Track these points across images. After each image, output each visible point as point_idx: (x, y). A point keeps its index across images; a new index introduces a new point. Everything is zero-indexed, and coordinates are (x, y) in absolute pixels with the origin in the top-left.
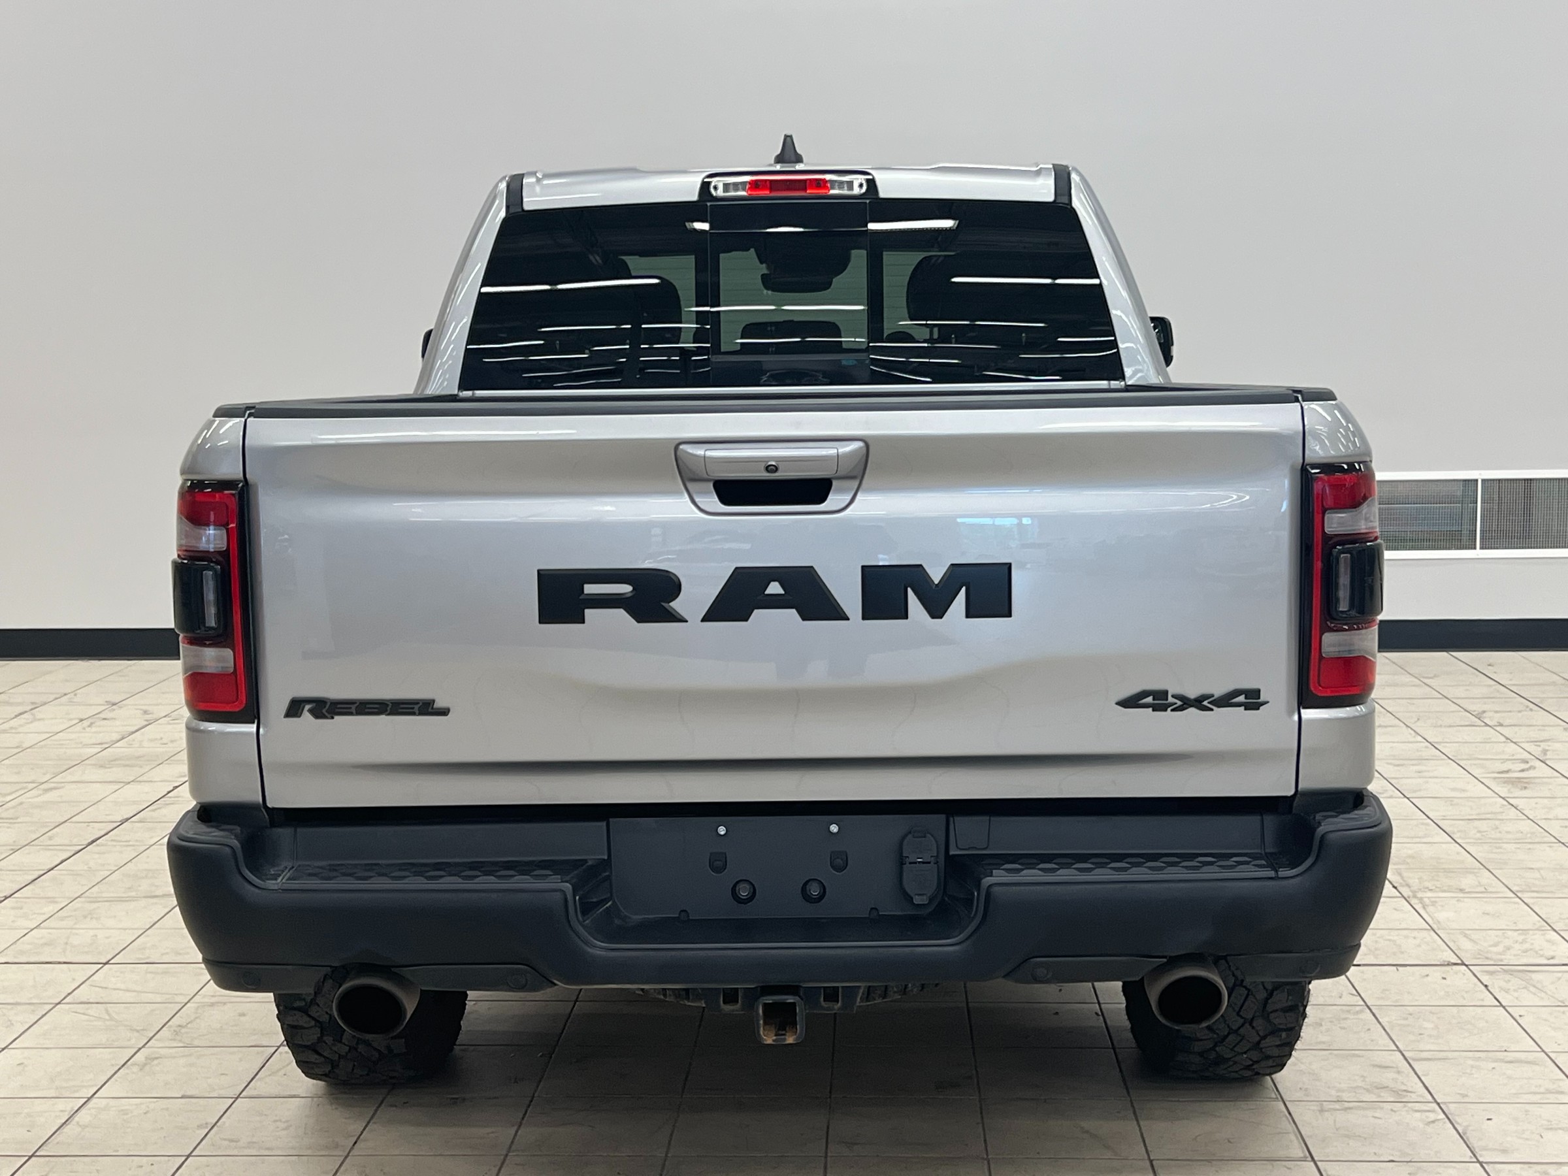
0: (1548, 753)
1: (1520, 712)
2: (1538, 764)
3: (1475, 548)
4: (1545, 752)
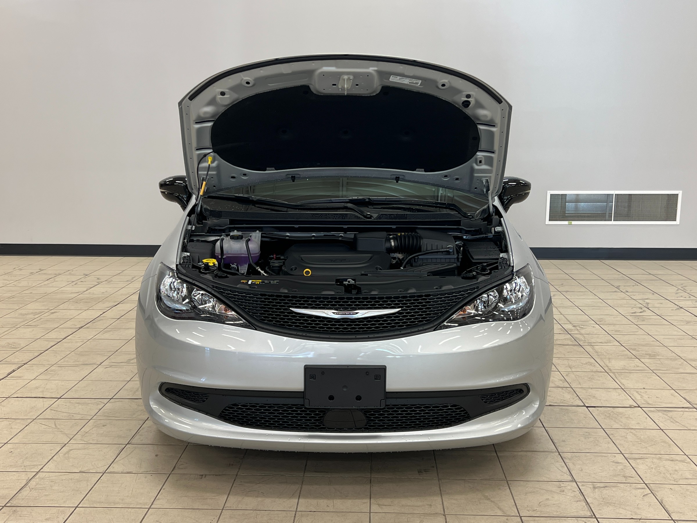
2: (646, 309)
3: (611, 221)
4: (647, 304)
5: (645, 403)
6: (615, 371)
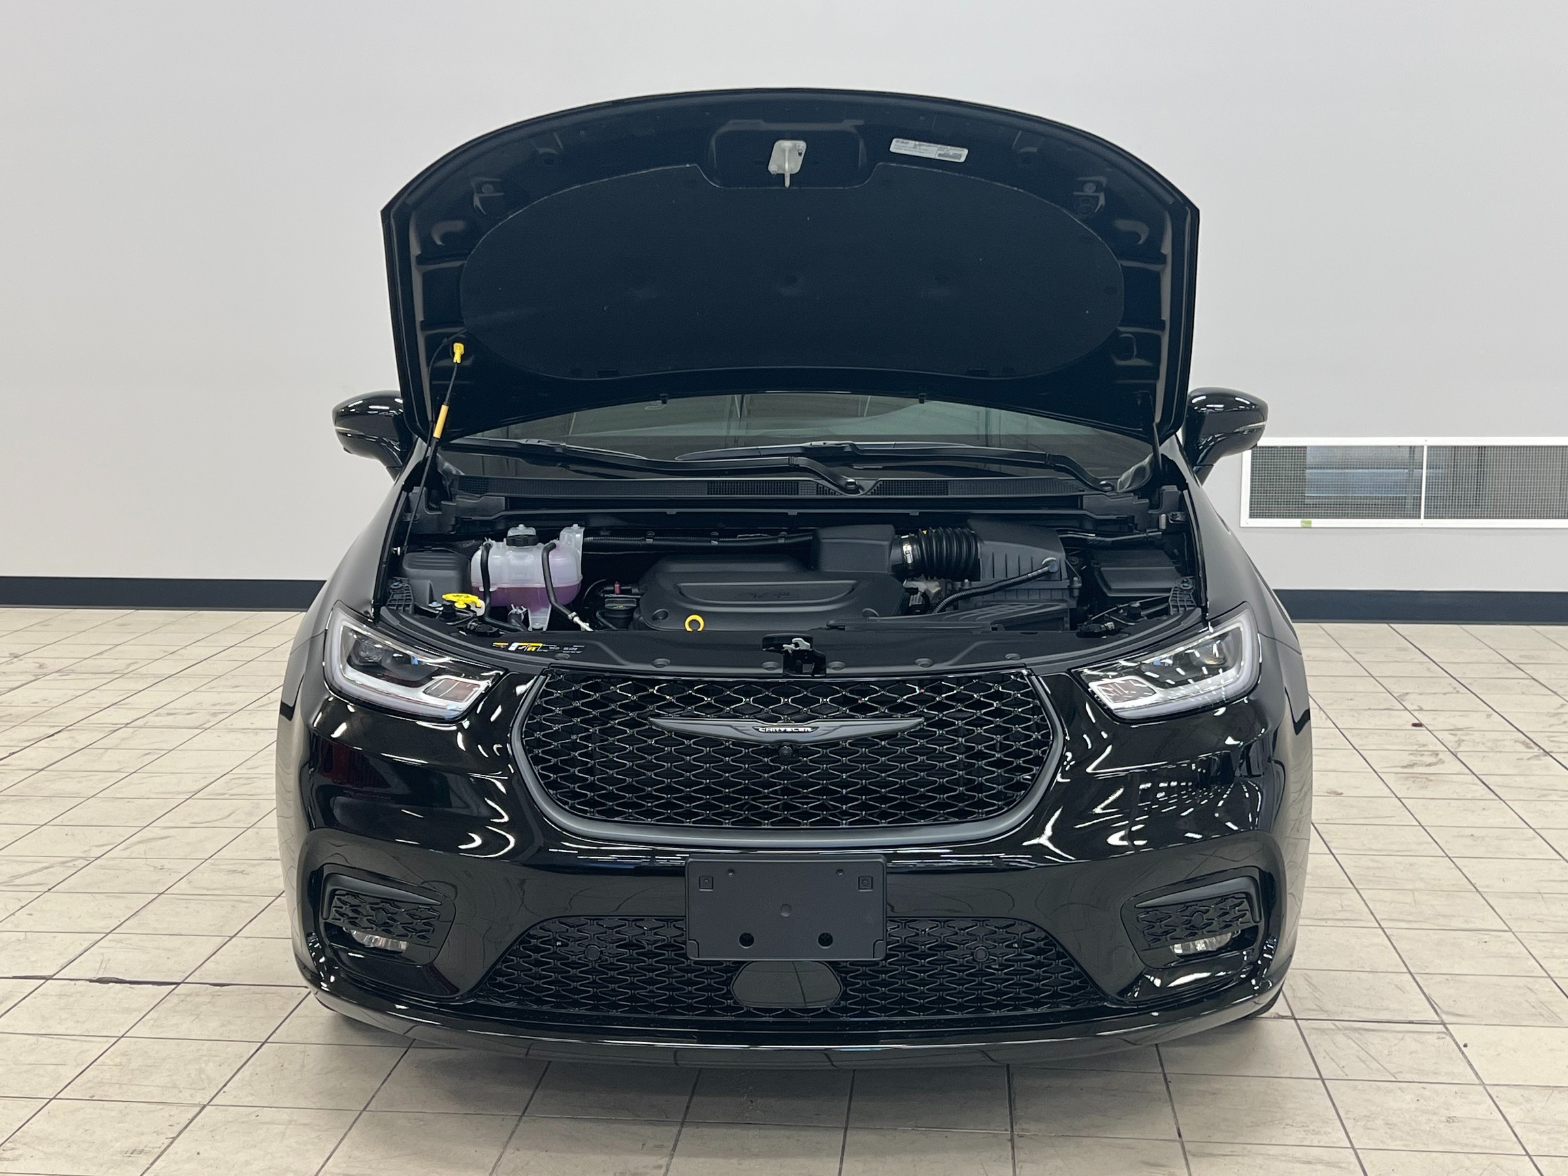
0: (1462, 744)
1: (1445, 694)
2: (1447, 757)
3: (1419, 517)
4: (1460, 742)
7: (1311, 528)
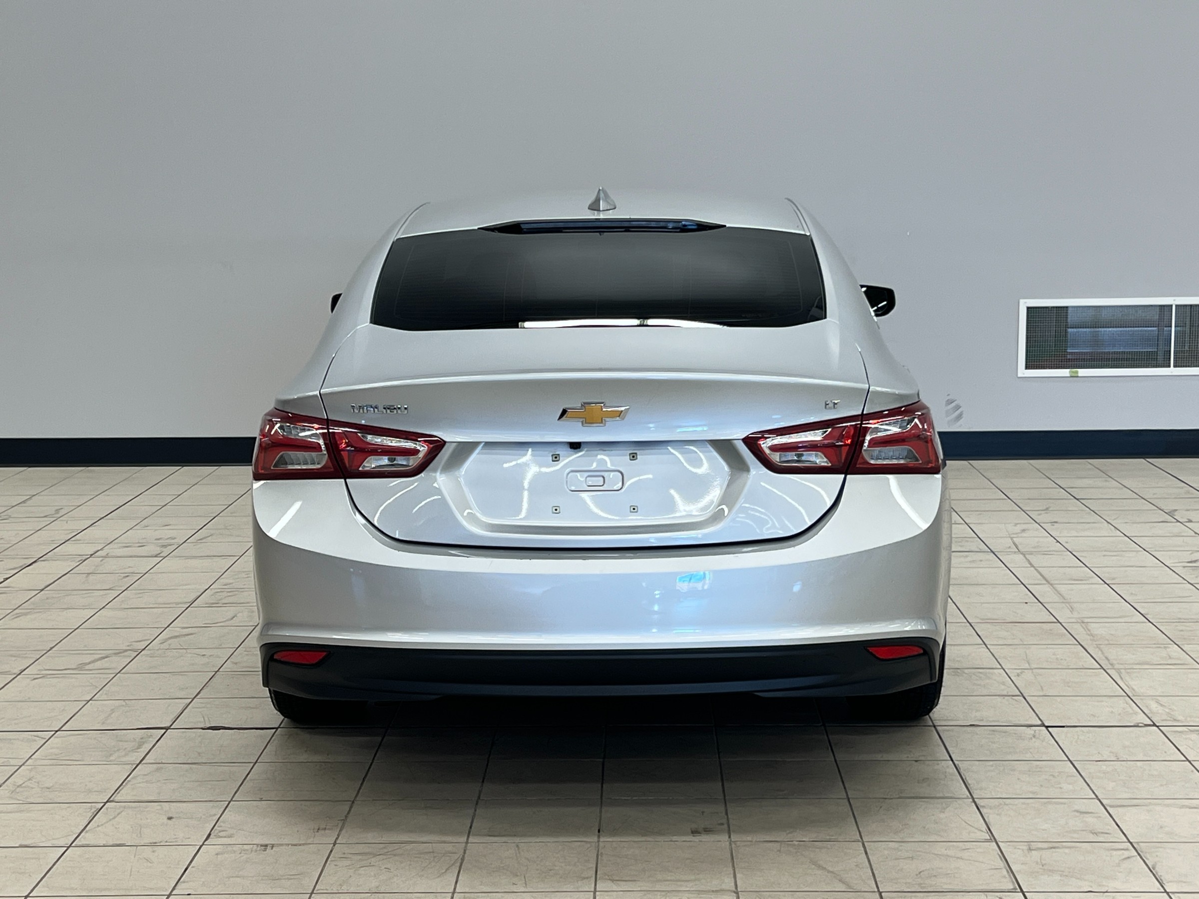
3: (1169, 366)
5: (1169, 719)
6: (1121, 667)
7: (1078, 377)
